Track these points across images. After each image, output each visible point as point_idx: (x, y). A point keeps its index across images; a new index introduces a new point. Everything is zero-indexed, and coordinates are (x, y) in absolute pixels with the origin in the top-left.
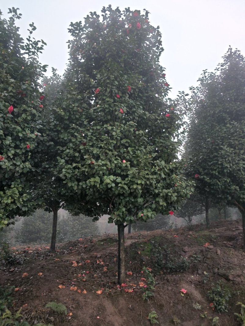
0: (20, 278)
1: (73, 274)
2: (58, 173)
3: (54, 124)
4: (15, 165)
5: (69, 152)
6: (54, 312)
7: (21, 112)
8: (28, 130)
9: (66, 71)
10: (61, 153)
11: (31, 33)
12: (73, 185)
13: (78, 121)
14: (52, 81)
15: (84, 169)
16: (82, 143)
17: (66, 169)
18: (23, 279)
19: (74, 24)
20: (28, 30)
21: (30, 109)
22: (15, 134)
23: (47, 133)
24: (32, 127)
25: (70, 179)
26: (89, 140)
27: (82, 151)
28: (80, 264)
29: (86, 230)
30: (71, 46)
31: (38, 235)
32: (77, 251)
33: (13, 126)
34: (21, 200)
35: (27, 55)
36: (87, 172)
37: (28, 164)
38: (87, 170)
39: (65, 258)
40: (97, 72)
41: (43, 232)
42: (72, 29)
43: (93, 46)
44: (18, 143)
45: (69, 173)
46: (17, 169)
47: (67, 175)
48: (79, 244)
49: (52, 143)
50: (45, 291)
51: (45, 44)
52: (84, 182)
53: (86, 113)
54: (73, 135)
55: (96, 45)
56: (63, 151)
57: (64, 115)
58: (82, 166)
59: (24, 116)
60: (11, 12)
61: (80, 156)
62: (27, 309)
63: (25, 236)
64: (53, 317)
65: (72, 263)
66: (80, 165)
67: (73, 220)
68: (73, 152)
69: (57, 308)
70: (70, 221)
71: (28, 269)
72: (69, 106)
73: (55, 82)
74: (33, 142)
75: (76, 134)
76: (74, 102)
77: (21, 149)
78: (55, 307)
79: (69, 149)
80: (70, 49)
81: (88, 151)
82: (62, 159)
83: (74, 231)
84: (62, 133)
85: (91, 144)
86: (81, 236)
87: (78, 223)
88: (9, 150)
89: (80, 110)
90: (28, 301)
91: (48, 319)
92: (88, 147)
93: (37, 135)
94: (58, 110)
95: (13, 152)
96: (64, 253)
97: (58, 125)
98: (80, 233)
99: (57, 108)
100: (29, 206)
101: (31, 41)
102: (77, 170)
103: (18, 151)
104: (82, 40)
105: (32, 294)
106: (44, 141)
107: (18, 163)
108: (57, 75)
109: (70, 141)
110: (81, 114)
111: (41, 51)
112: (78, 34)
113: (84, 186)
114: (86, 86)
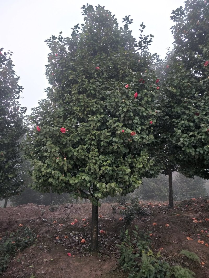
0: (151, 226)
1: (196, 229)
2: (176, 142)
3: (167, 101)
4: (142, 138)
5: (184, 123)
6: (188, 259)
7: (143, 96)
8: (150, 109)
9: (167, 54)
10: (176, 125)
11: (142, 31)
12: (191, 151)
13: (189, 95)
14: (156, 66)
15: (200, 137)
16: (195, 114)
17: (183, 138)
18: (153, 227)
19: (176, 11)
20: (140, 30)
21: (150, 92)
22: (140, 114)
23: (163, 109)
24: (152, 106)
25: (188, 146)
26: (203, 110)
27: (196, 121)
28: (200, 221)
29: (195, 192)
30: (174, 31)
31: (153, 194)
32: (193, 209)
33: (139, 108)
34: (149, 165)
35: (140, 50)
36: (204, 139)
37: (152, 137)
38: (203, 137)
39: (184, 214)
40: (203, 46)
41: (157, 191)
42: (174, 16)
43: (196, 24)
44: (143, 120)
45: (186, 141)
46: (144, 141)
47: (185, 143)
48: (194, 203)
49: (168, 117)
50: (175, 240)
51: (153, 36)
52: (201, 148)
53: (195, 86)
54: (186, 108)
55: (199, 22)
56: (177, 123)
57: (176, 92)
58: (198, 134)
59: (145, 98)
60: (125, 20)
61: (194, 125)
62: (164, 252)
63: (143, 194)
64: (188, 262)
65: (193, 220)
66: (196, 133)
67: (181, 182)
68: (188, 122)
69: (190, 255)
70: (179, 183)
71: (156, 220)
72: (179, 83)
73: (159, 66)
74: (154, 118)
75: (189, 106)
76: (183, 80)
77: (146, 125)
78: (189, 255)
79: (183, 120)
80: (173, 34)
81: (202, 120)
82: (178, 129)
83: (184, 192)
84: (174, 108)
85: (204, 113)
86: (190, 196)
87: (186, 185)
88: (137, 127)
89: (190, 85)
90: (163, 245)
91: (183, 263)
92: (202, 116)
93: (157, 112)
94: (170, 89)
95: (140, 128)
96: (182, 210)
97: (171, 101)
98: (189, 194)
99: (169, 87)
100: (155, 170)
101: (142, 38)
102: (193, 138)
103: (143, 127)
104: (184, 22)
105: (165, 240)
106: (161, 116)
107: (144, 137)
108: (160, 60)
109: (184, 113)
110: (191, 88)
111: (150, 43)
112: (179, 18)
113: (202, 152)
114: (192, 62)
